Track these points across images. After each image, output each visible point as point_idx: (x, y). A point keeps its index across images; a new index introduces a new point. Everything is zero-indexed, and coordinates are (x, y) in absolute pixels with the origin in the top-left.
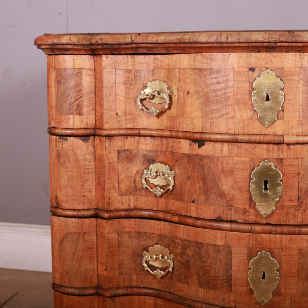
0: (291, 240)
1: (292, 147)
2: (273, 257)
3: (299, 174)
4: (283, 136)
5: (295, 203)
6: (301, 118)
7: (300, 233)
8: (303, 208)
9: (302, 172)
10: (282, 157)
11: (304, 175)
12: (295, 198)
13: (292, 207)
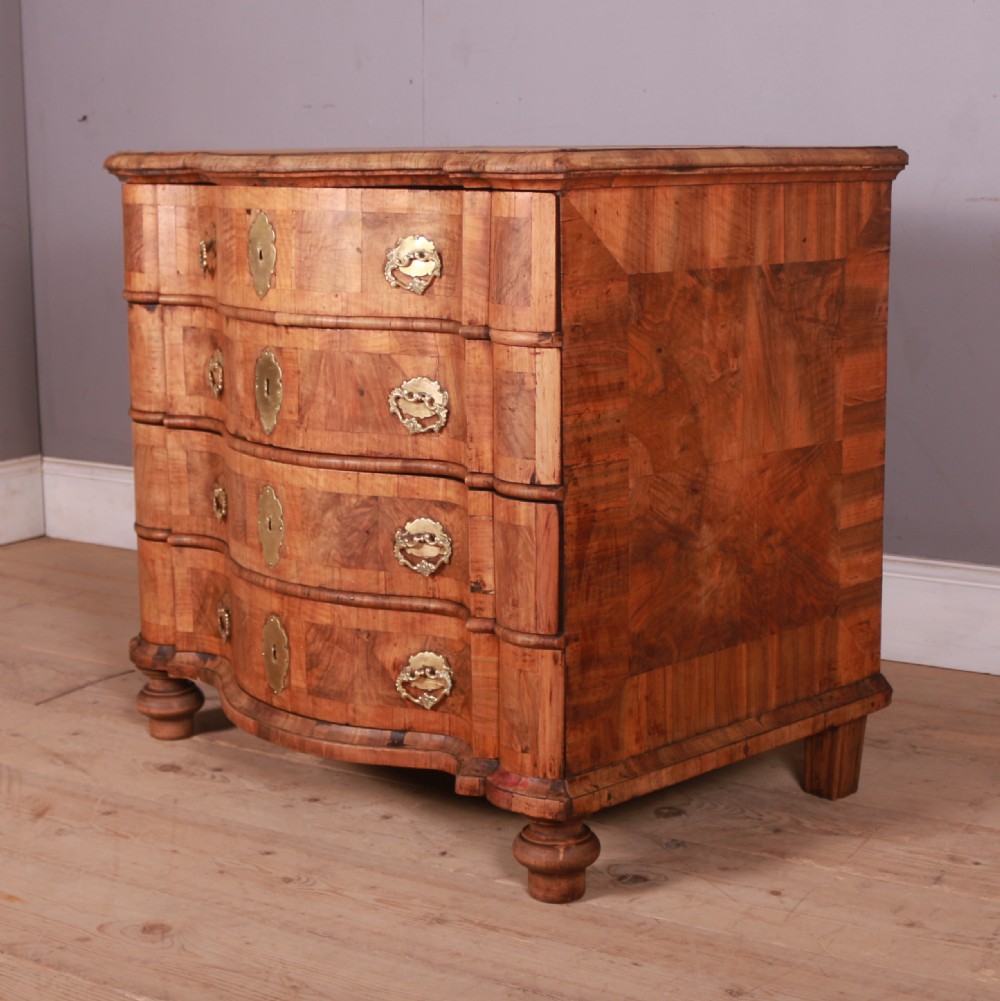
0: (293, 472)
1: (290, 330)
2: (277, 497)
3: (299, 372)
4: (275, 312)
5: (295, 417)
6: (294, 288)
7: (298, 464)
8: (305, 425)
9: (302, 370)
10: (281, 345)
11: (304, 375)
12: (294, 409)
13: (292, 422)
